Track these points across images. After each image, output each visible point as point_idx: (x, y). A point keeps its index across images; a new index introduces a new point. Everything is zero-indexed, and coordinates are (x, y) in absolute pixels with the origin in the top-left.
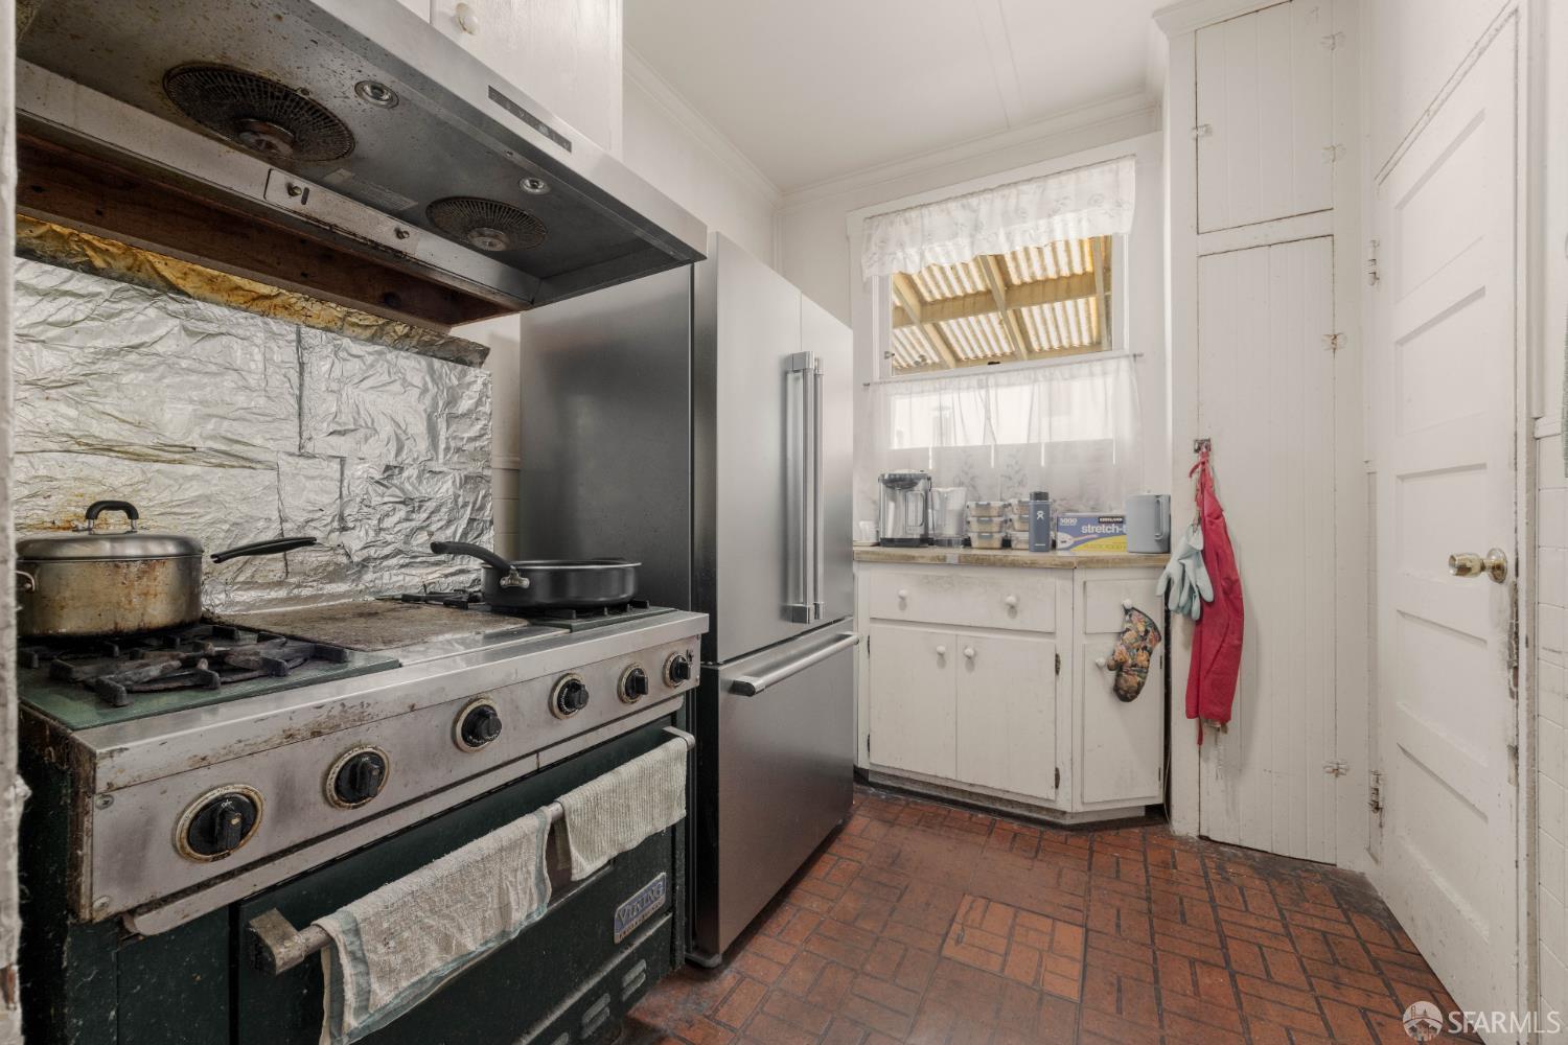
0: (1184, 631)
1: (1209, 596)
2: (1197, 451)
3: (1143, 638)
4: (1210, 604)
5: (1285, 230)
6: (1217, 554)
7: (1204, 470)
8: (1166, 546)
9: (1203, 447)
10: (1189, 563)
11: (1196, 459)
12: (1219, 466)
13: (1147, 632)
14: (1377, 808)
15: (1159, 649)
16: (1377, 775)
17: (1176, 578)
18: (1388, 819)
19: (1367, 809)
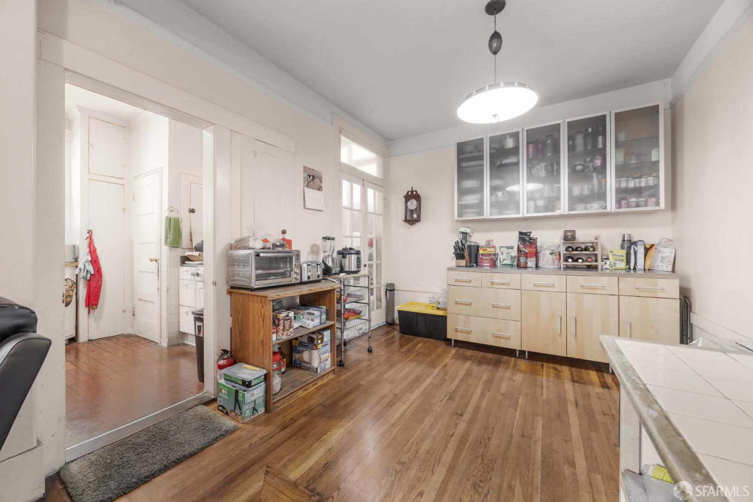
0: (84, 284)
1: (93, 272)
2: (88, 233)
3: (71, 287)
4: (93, 275)
5: (113, 180)
6: (95, 261)
7: (90, 239)
8: (76, 260)
9: (90, 232)
10: (87, 264)
11: (88, 235)
12: (94, 237)
13: (72, 285)
14: (134, 315)
15: (75, 291)
16: (134, 308)
17: (83, 269)
18: (136, 317)
19: (131, 315)
